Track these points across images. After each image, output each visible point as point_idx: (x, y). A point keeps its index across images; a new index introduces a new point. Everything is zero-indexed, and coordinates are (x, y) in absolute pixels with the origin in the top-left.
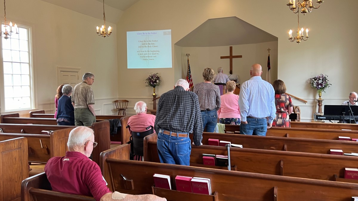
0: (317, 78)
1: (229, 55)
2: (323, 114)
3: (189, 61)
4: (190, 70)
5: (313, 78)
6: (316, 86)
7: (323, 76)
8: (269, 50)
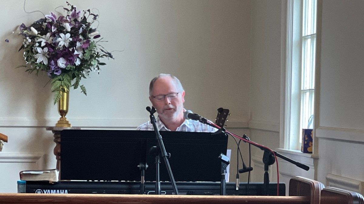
0: (51, 24)
2: (56, 177)
5: (34, 25)
6: (46, 63)
7: (75, 15)
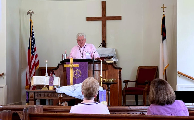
1: (99, 15)
3: (33, 24)
4: (33, 39)
8: (164, 7)
